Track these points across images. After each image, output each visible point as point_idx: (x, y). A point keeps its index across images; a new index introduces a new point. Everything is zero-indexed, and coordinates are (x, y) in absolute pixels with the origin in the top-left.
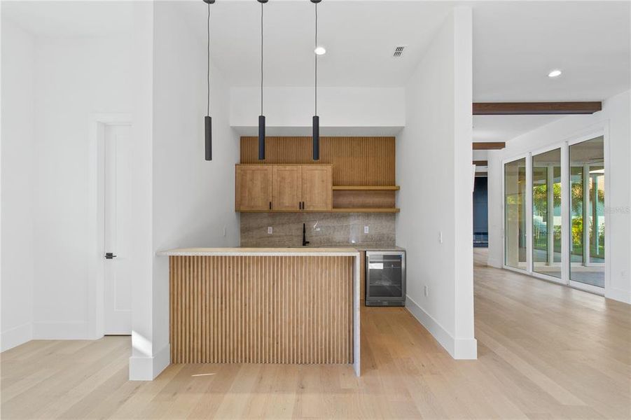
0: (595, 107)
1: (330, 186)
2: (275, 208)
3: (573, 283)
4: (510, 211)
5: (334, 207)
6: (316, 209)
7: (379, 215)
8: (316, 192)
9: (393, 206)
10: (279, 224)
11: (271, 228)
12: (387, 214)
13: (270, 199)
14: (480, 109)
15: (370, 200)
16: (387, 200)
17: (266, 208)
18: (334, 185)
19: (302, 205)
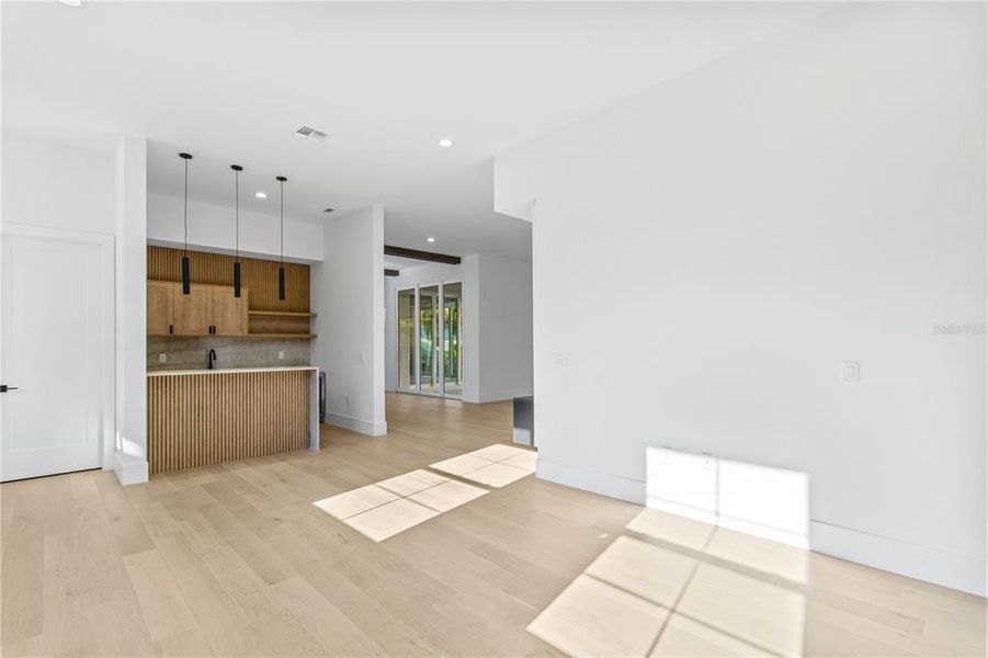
0: (455, 260)
1: (246, 311)
2: (178, 332)
3: (446, 395)
4: (402, 334)
5: (250, 332)
6: (229, 334)
7: (293, 340)
8: (229, 315)
9: (307, 332)
10: (175, 350)
11: (164, 355)
12: (302, 340)
13: (171, 323)
14: (389, 250)
15: (285, 325)
16: (302, 326)
17: (165, 332)
18: (250, 309)
19: (212, 330)
